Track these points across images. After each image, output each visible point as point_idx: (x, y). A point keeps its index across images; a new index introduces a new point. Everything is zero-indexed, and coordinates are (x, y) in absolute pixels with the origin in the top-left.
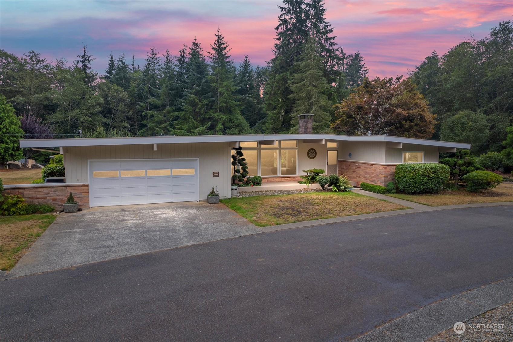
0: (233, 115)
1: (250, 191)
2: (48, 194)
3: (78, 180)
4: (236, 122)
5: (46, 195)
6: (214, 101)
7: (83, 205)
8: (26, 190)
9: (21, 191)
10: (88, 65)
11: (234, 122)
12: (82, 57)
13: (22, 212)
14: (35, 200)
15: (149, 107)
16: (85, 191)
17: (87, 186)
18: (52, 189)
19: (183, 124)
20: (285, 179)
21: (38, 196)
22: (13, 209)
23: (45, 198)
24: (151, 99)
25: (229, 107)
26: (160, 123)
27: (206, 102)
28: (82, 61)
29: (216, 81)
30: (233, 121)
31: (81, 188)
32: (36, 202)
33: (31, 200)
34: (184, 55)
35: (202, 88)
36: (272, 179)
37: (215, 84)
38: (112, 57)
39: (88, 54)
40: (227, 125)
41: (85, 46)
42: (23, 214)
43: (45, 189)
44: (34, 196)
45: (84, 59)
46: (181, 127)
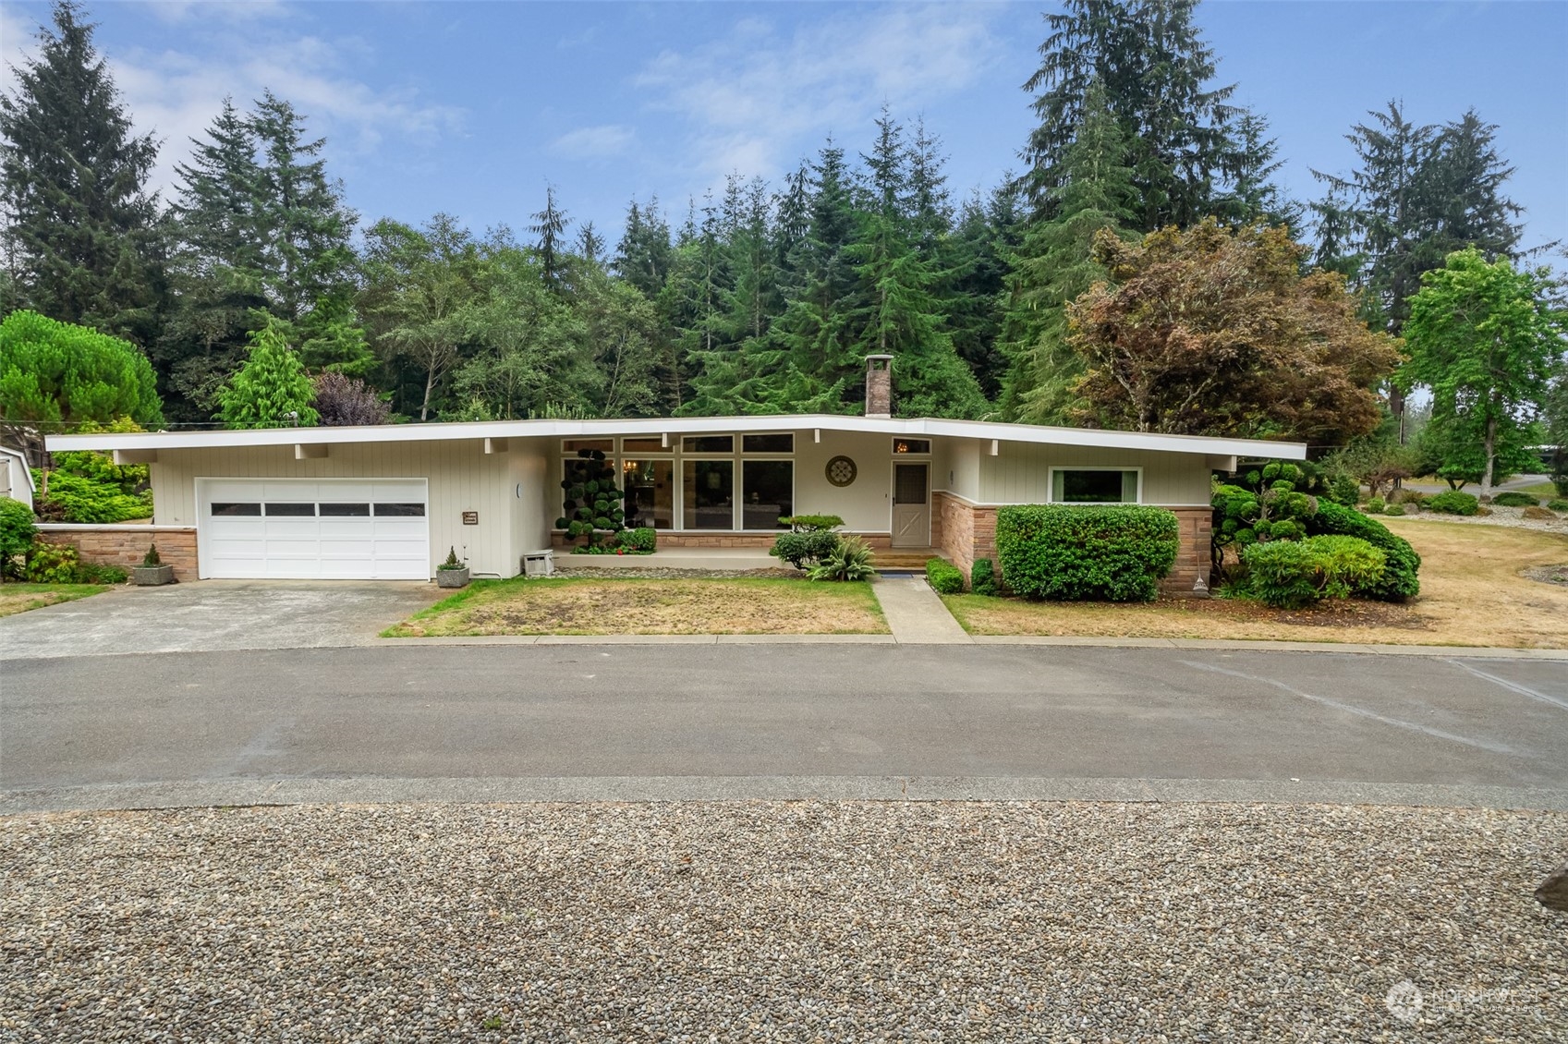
0: (924, 356)
1: (606, 567)
2: (122, 545)
3: (176, 519)
4: (928, 376)
5: (117, 548)
6: (866, 317)
7: (185, 572)
8: (84, 535)
9: (75, 537)
10: (557, 235)
11: (923, 378)
12: (544, 218)
13: (62, 579)
14: (99, 557)
15: (712, 340)
16: (189, 542)
17: (194, 532)
18: (129, 537)
19: (779, 384)
20: (752, 542)
21: (104, 549)
22: (50, 571)
23: (117, 553)
24: (714, 320)
25: (912, 331)
26: (730, 382)
27: (839, 322)
28: (544, 227)
29: (873, 256)
30: (921, 372)
31: (180, 536)
32: (100, 560)
33: (93, 556)
34: (800, 188)
35: (831, 280)
36: (713, 539)
37: (870, 267)
38: (635, 208)
39: (557, 209)
40: (903, 387)
41: (551, 187)
42: (64, 582)
43: (115, 536)
44: (97, 548)
45: (548, 220)
46: (771, 393)
